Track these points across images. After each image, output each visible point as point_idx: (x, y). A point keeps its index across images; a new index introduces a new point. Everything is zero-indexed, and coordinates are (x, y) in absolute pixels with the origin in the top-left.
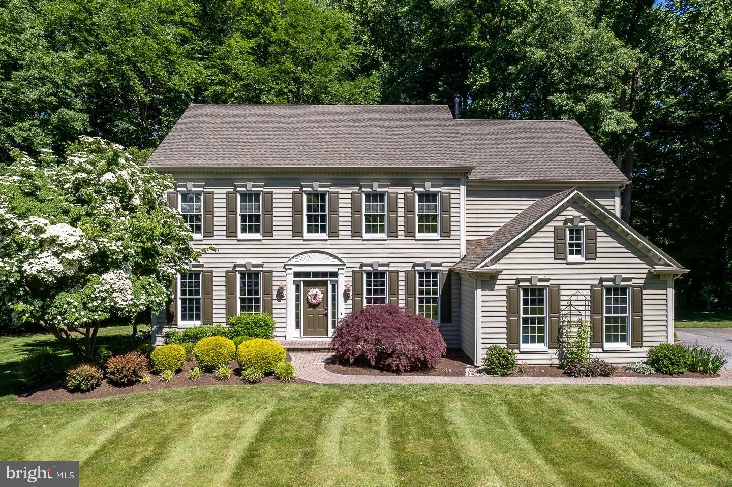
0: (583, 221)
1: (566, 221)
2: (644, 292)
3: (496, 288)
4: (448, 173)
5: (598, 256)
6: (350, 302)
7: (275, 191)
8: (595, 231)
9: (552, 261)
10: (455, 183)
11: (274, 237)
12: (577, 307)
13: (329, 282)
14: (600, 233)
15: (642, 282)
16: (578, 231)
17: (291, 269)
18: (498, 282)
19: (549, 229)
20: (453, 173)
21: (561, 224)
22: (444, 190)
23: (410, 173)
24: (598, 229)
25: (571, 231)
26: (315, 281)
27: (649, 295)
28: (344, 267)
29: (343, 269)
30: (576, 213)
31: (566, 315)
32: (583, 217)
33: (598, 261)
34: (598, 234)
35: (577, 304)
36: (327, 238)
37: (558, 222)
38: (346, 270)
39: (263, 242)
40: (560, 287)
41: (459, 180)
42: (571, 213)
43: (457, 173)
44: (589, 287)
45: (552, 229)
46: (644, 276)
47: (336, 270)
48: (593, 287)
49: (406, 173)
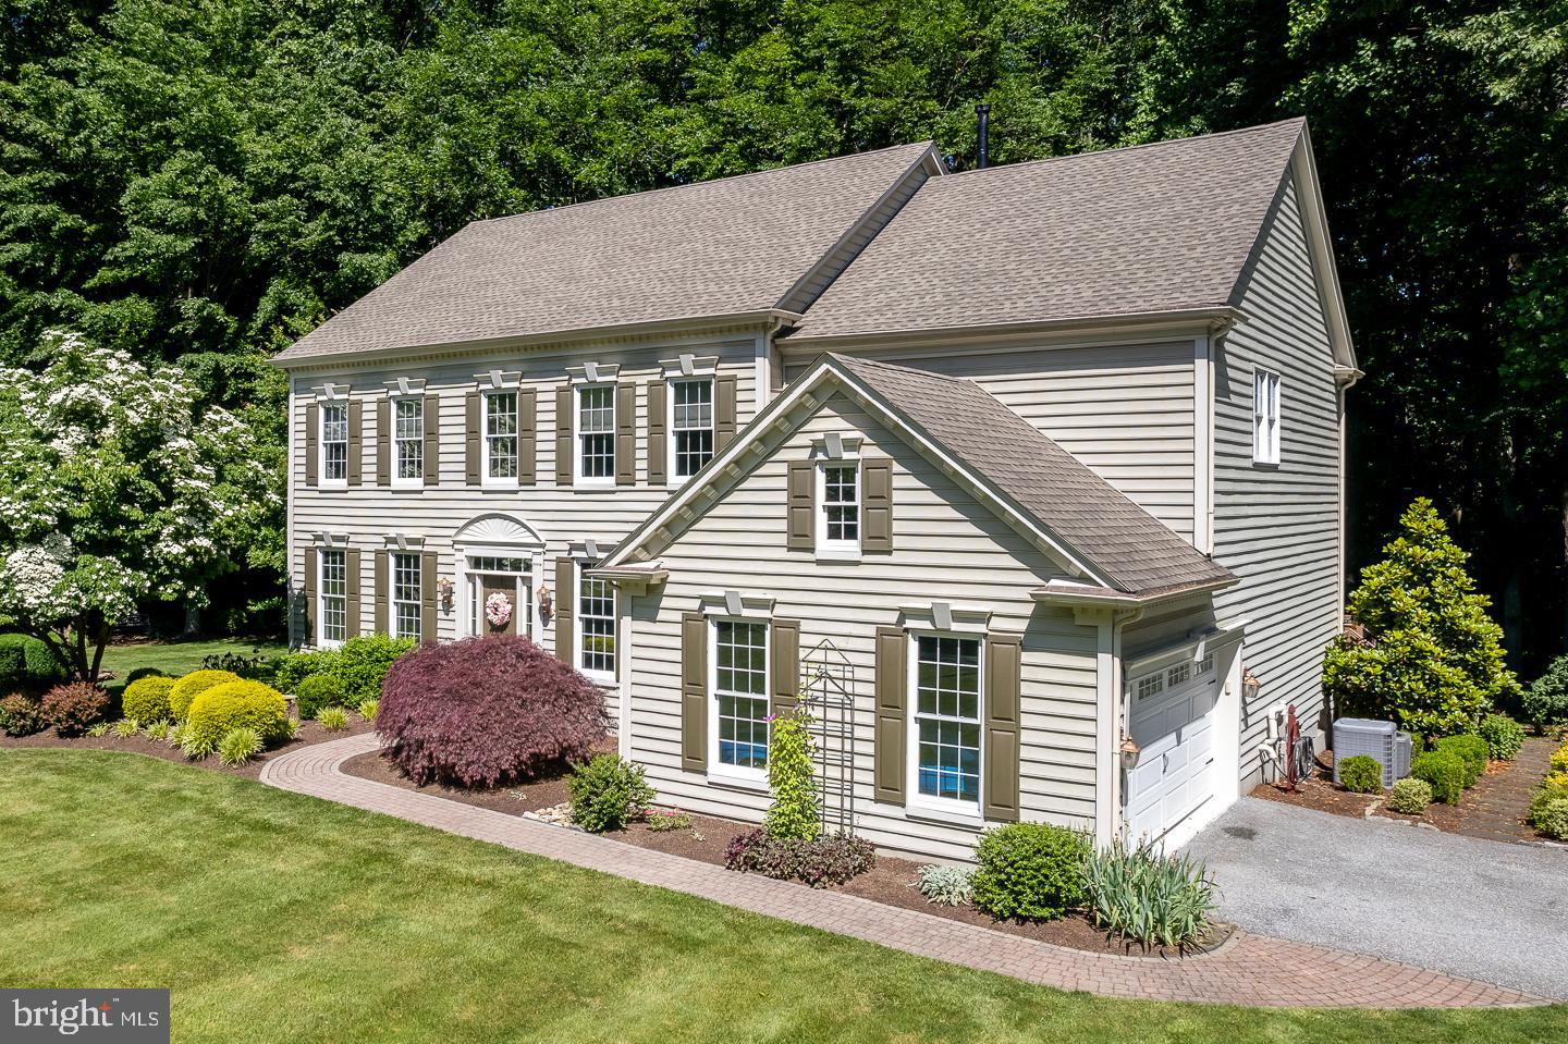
0: (853, 445)
1: (817, 447)
2: (1026, 657)
3: (662, 615)
4: (730, 330)
5: (895, 545)
6: (552, 625)
7: (442, 393)
8: (890, 474)
9: (783, 554)
10: (744, 353)
11: (441, 486)
12: (840, 683)
13: (519, 581)
14: (903, 481)
15: (1023, 625)
16: (849, 474)
17: (462, 550)
18: (665, 602)
19: (776, 469)
20: (738, 329)
21: (804, 455)
22: (725, 369)
23: (657, 336)
24: (897, 467)
25: (832, 475)
26: (502, 577)
27: (1041, 670)
28: (540, 550)
29: (540, 554)
30: (838, 423)
31: (812, 702)
32: (857, 434)
33: (896, 557)
34: (897, 482)
35: (840, 674)
36: (516, 487)
37: (797, 450)
38: (546, 557)
39: (426, 495)
40: (798, 624)
41: (752, 343)
42: (829, 423)
43: (747, 328)
44: (871, 631)
45: (783, 469)
46: (1028, 610)
47: (527, 555)
48: (882, 633)
49: (648, 337)
